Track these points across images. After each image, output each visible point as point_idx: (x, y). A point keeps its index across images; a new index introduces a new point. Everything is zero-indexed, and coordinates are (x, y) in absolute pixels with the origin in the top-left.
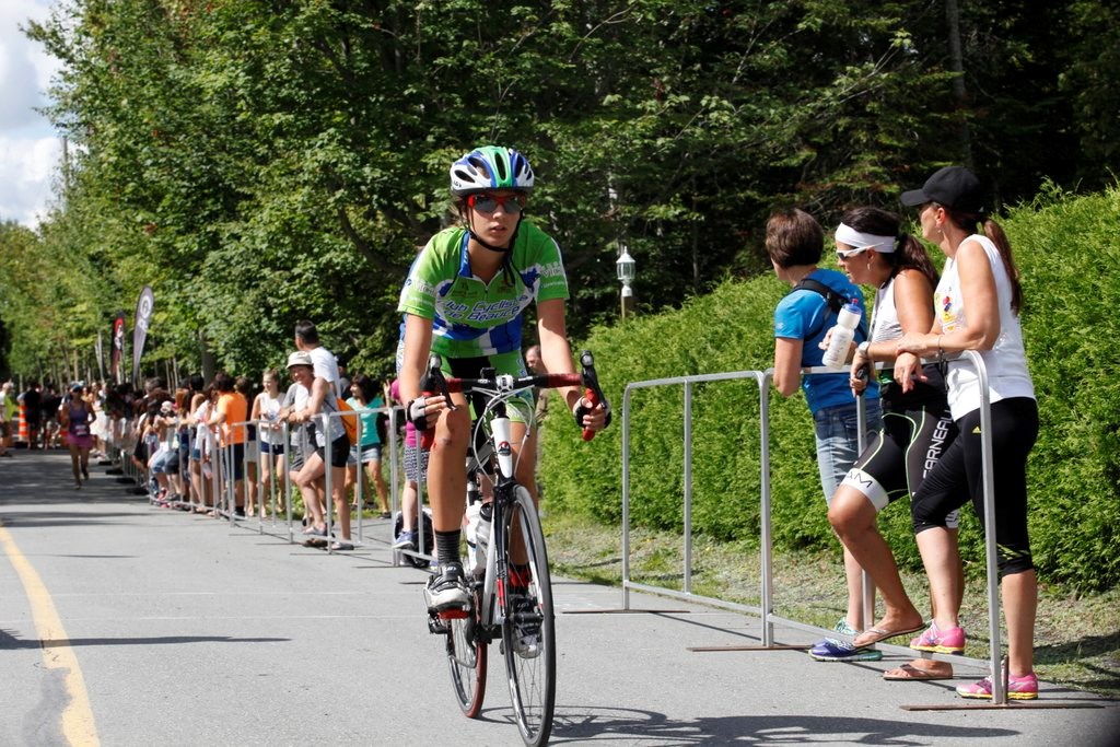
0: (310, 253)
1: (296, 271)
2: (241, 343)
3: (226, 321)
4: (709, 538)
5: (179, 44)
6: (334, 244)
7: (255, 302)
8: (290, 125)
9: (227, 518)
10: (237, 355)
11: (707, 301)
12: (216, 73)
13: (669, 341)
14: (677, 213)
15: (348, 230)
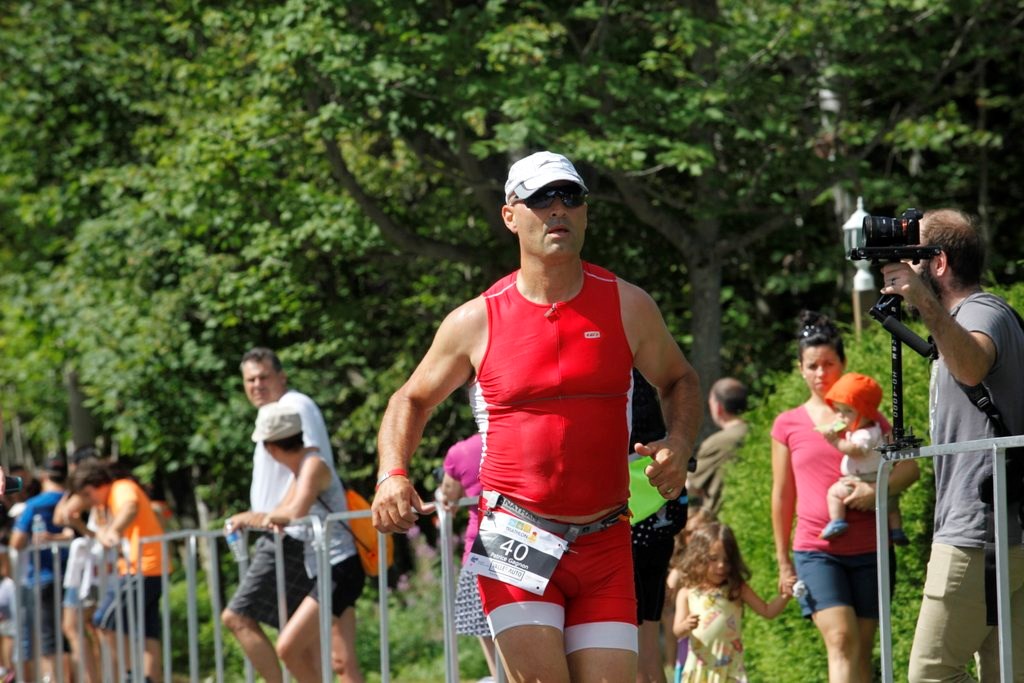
0: (276, 221)
1: (250, 253)
2: (148, 392)
3: (119, 352)
6: (317, 205)
7: (172, 314)
10: (141, 414)
14: (949, 134)
15: (342, 178)
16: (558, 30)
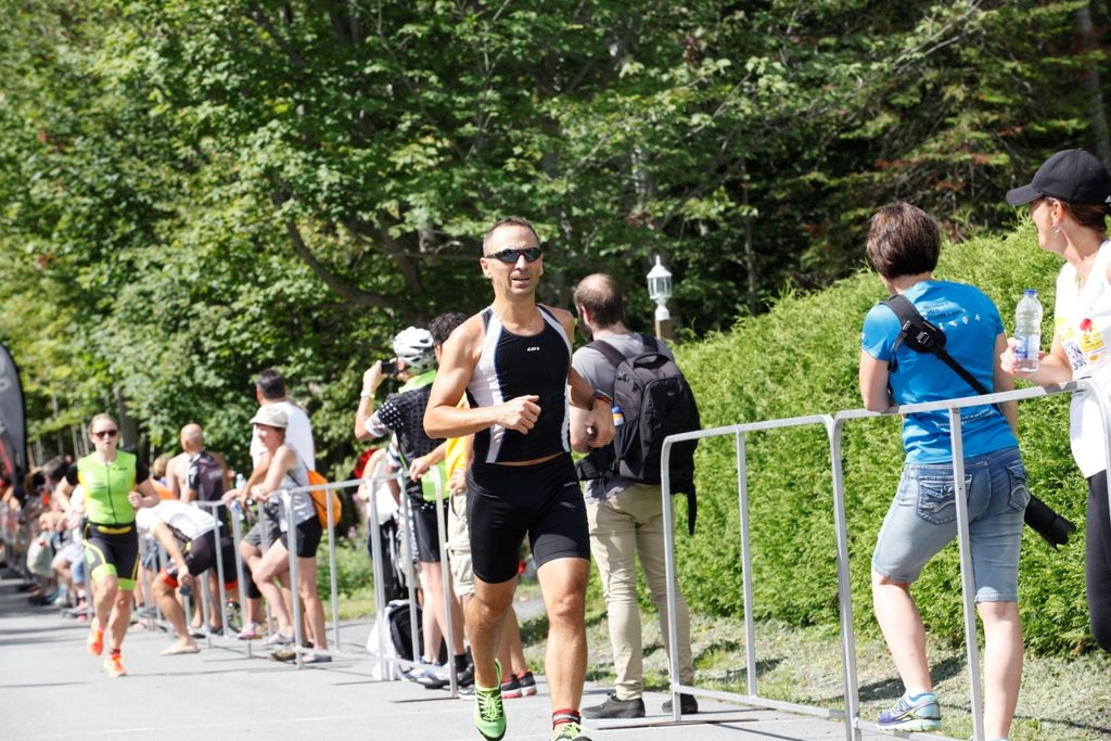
0: (255, 282)
1: (236, 306)
2: (169, 402)
3: (150, 375)
4: (781, 624)
5: (66, 19)
6: (284, 270)
7: (185, 348)
8: (219, 119)
9: (164, 629)
10: (166, 418)
11: (763, 323)
12: (120, 56)
13: (717, 376)
14: (722, 208)
15: (300, 250)
16: (447, 143)
